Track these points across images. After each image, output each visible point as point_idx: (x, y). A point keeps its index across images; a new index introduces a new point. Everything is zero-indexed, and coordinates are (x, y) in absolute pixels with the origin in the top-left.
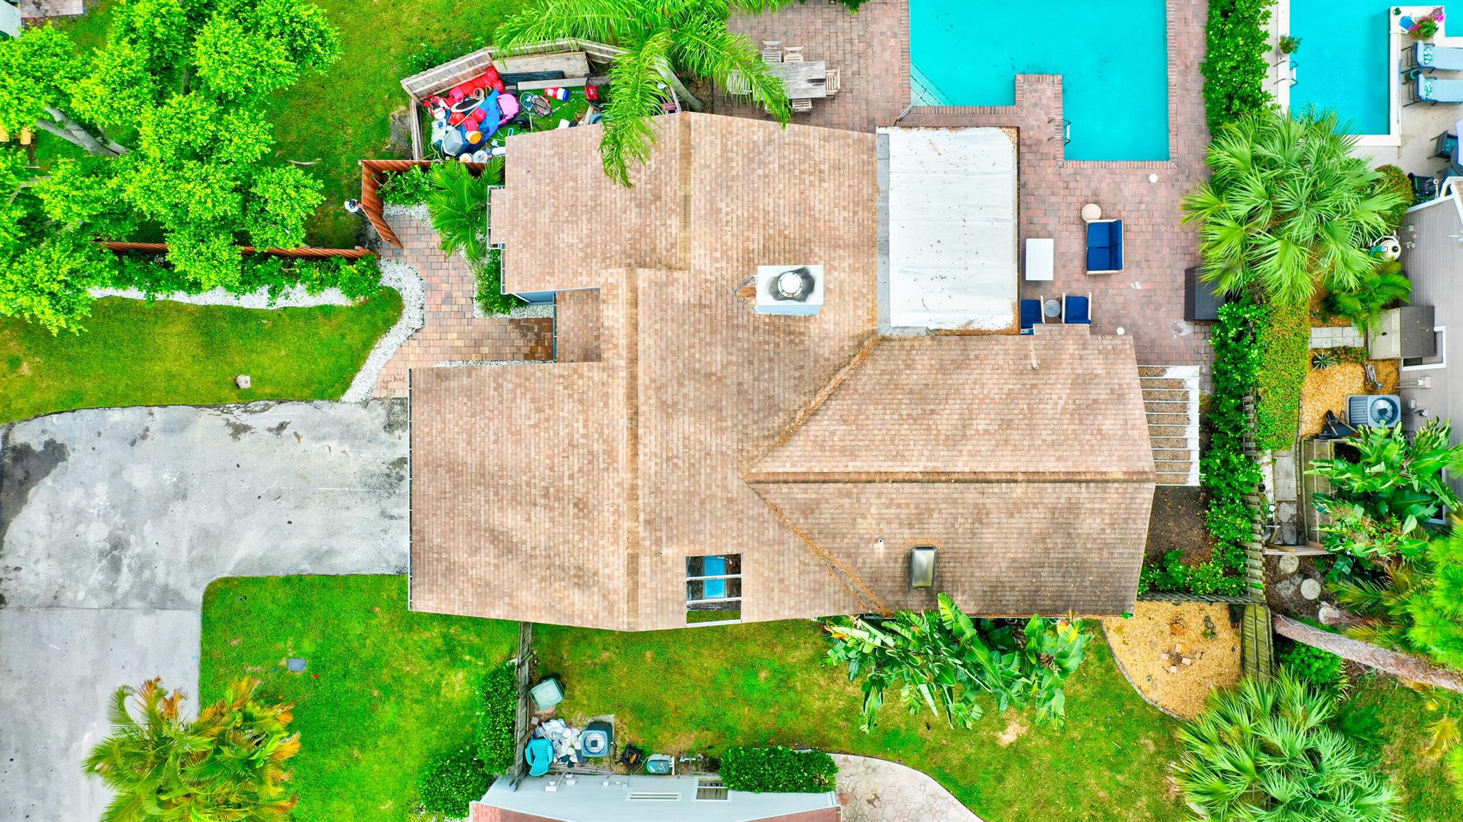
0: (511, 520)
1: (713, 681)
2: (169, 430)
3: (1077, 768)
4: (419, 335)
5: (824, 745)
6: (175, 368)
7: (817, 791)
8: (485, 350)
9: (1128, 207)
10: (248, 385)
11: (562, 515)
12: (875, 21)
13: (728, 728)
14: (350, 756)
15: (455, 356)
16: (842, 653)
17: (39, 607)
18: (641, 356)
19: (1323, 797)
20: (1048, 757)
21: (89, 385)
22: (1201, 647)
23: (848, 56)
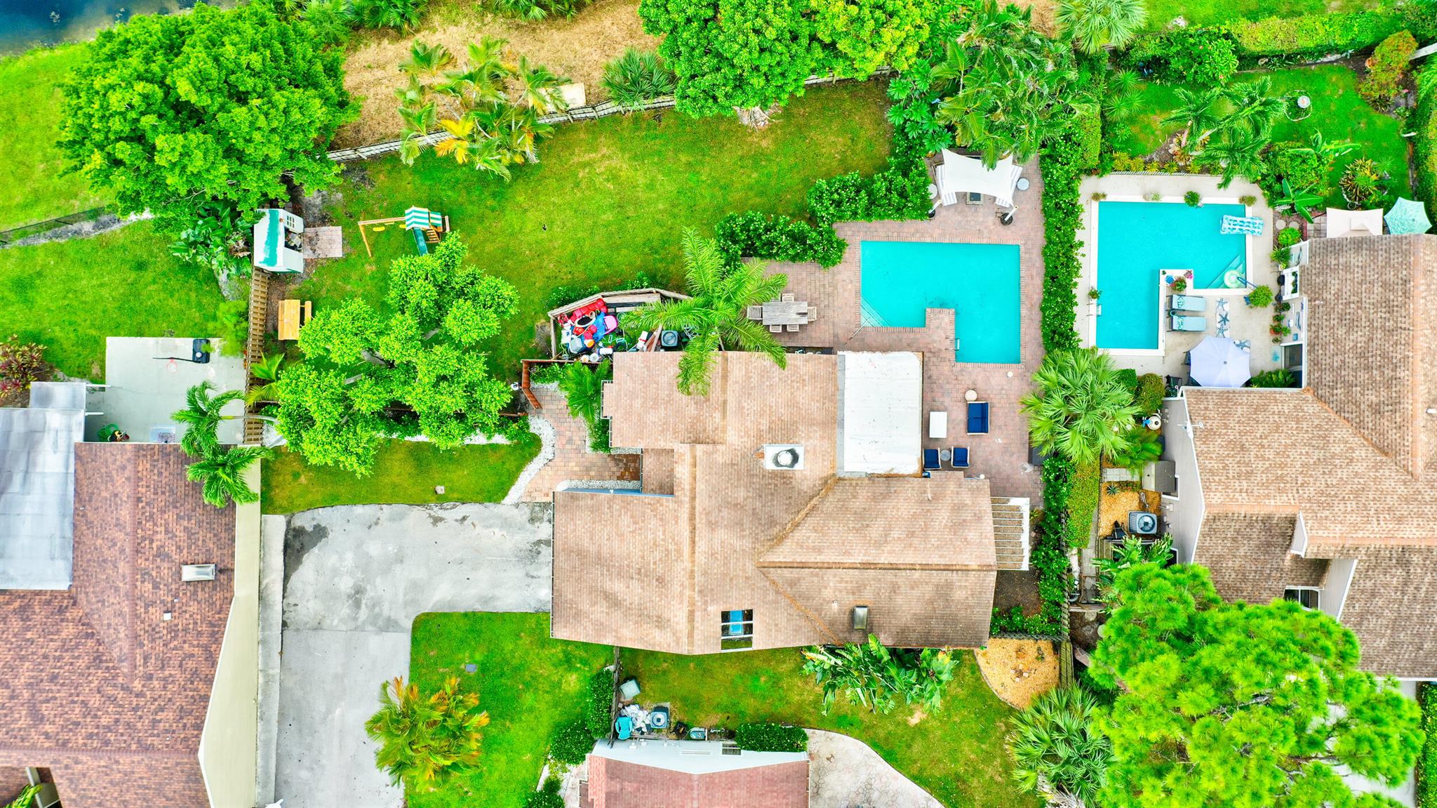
0: (617, 587)
1: (732, 682)
2: (392, 519)
3: (957, 740)
4: (551, 463)
5: (800, 723)
6: (397, 480)
7: (795, 751)
8: (592, 473)
9: (994, 392)
10: (443, 492)
11: (648, 585)
12: (839, 273)
13: (741, 712)
14: (504, 725)
15: (574, 477)
16: (811, 668)
17: (309, 629)
18: (697, 495)
19: (1085, 757)
20: (939, 733)
21: (343, 491)
22: (1034, 666)
23: (822, 296)
